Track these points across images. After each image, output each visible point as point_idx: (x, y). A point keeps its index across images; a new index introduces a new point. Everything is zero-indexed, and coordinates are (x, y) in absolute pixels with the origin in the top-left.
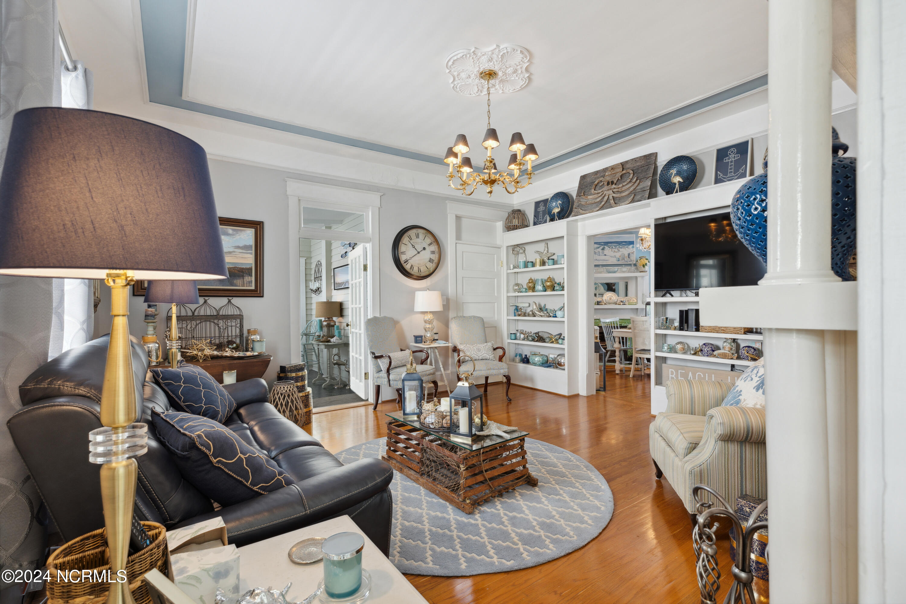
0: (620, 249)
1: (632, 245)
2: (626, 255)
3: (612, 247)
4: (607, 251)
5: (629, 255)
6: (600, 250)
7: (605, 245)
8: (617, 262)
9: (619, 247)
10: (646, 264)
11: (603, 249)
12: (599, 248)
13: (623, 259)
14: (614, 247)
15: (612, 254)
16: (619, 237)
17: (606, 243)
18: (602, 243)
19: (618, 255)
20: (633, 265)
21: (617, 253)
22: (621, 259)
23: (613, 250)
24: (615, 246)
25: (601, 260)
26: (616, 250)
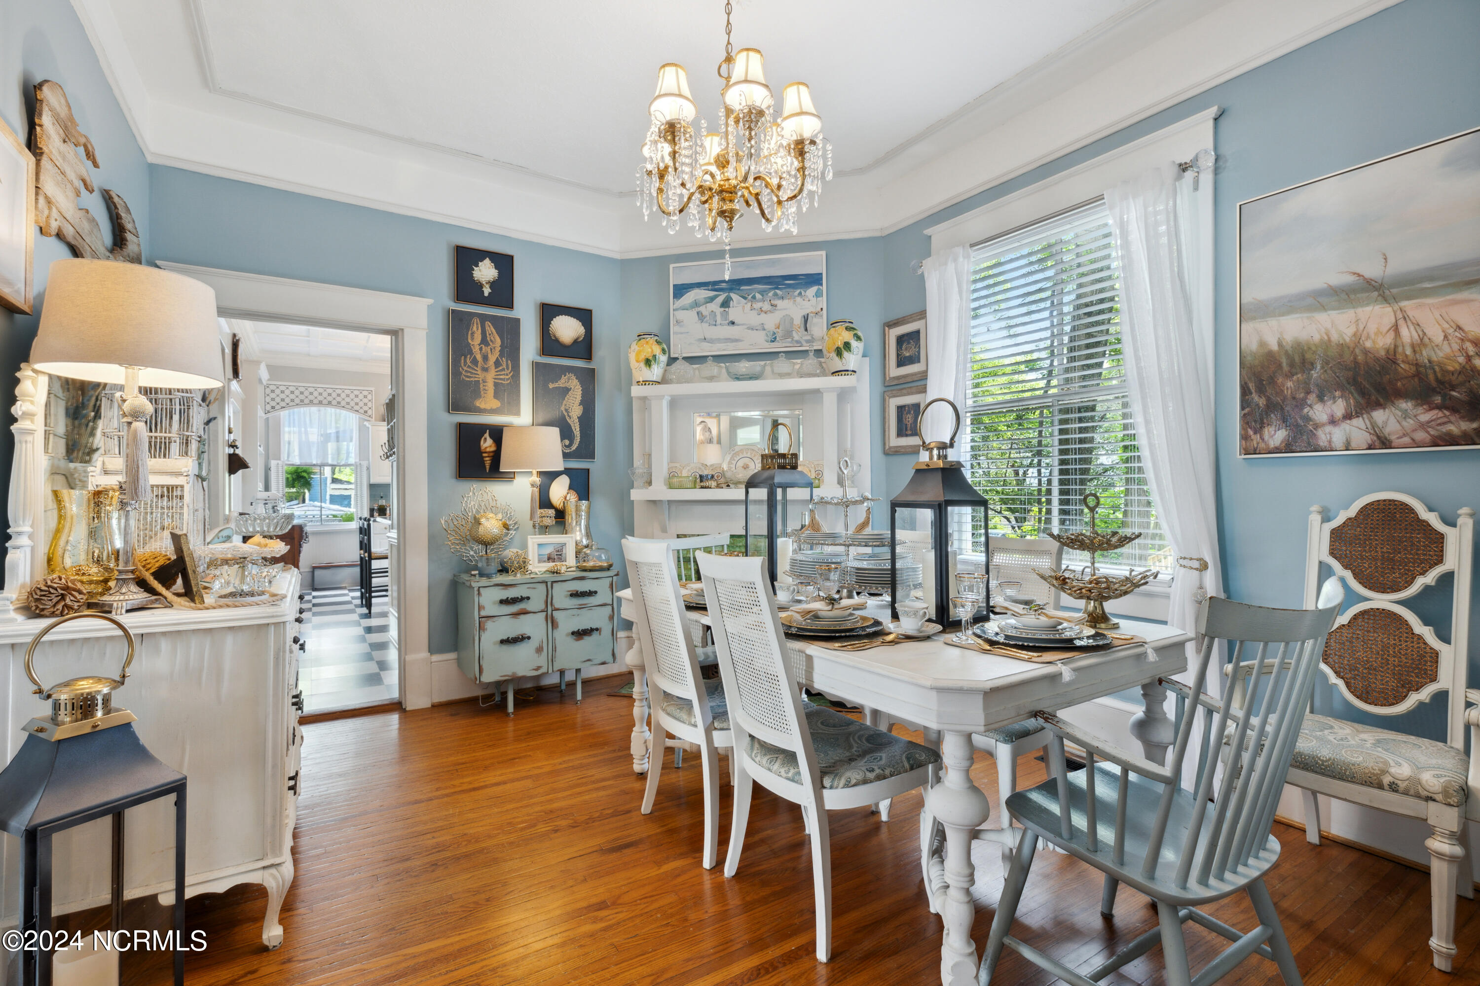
0: (779, 303)
1: (814, 289)
2: (798, 321)
3: (754, 297)
4: (739, 308)
5: (806, 319)
6: (715, 306)
7: (731, 290)
8: (767, 345)
9: (776, 295)
10: (847, 346)
11: (725, 304)
12: (712, 299)
13: (788, 334)
14: (758, 296)
15: (754, 319)
16: (773, 263)
17: (736, 284)
18: (724, 285)
19: (771, 321)
20: (811, 354)
21: (770, 315)
22: (780, 333)
23: (757, 305)
24: (762, 293)
25: (719, 340)
26: (766, 306)
